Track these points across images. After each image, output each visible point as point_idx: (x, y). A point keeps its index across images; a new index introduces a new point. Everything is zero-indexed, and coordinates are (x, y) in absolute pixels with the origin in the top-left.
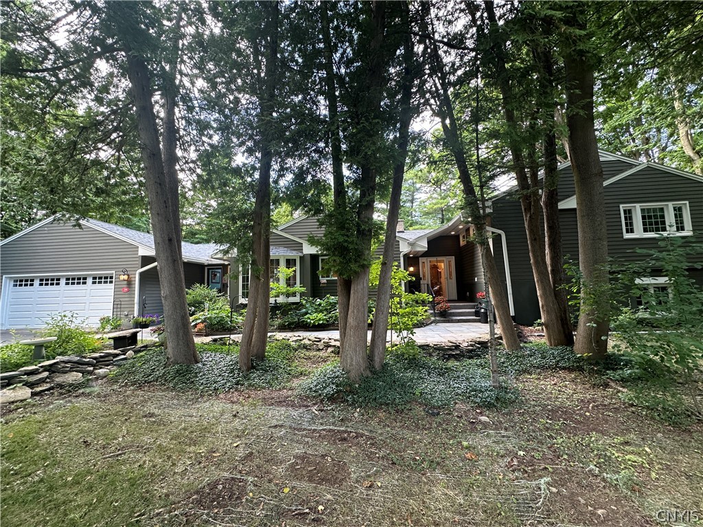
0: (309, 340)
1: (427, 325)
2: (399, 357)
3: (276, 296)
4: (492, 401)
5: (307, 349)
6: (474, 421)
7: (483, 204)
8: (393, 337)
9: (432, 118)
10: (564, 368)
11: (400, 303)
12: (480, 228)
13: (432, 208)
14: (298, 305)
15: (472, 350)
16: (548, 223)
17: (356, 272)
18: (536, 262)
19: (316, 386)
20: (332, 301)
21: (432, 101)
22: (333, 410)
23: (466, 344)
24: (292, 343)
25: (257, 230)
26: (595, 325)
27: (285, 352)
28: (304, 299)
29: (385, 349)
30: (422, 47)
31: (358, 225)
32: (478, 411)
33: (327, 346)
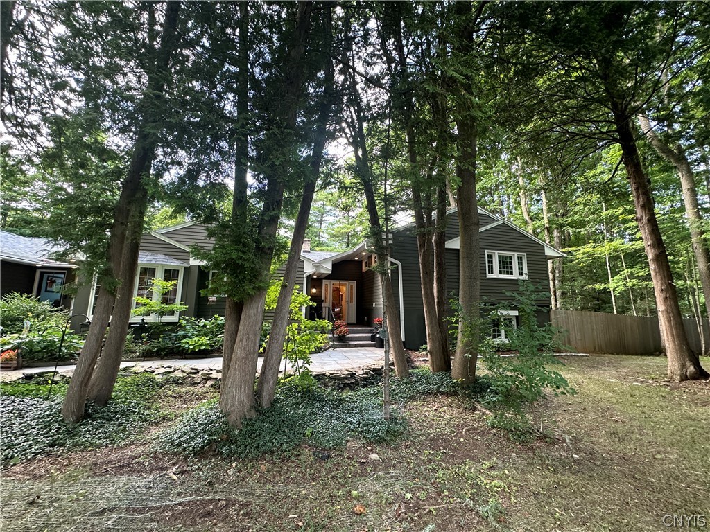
0: (183, 371)
1: (325, 350)
2: (291, 389)
3: (143, 315)
4: (383, 435)
5: (178, 384)
6: (365, 461)
7: (387, 236)
8: (286, 367)
9: (346, 146)
10: (443, 393)
11: (299, 329)
12: (382, 258)
13: (339, 232)
14: (175, 326)
15: (367, 378)
16: (437, 260)
17: (249, 294)
18: (426, 294)
19: (181, 437)
20: (220, 323)
21: (347, 131)
22: (200, 469)
23: (361, 372)
24: (157, 377)
25: (119, 230)
26: (470, 356)
27: (144, 389)
28: (184, 319)
29: (277, 381)
30: (342, 77)
31: (257, 242)
32: (369, 448)
33: (207, 378)
